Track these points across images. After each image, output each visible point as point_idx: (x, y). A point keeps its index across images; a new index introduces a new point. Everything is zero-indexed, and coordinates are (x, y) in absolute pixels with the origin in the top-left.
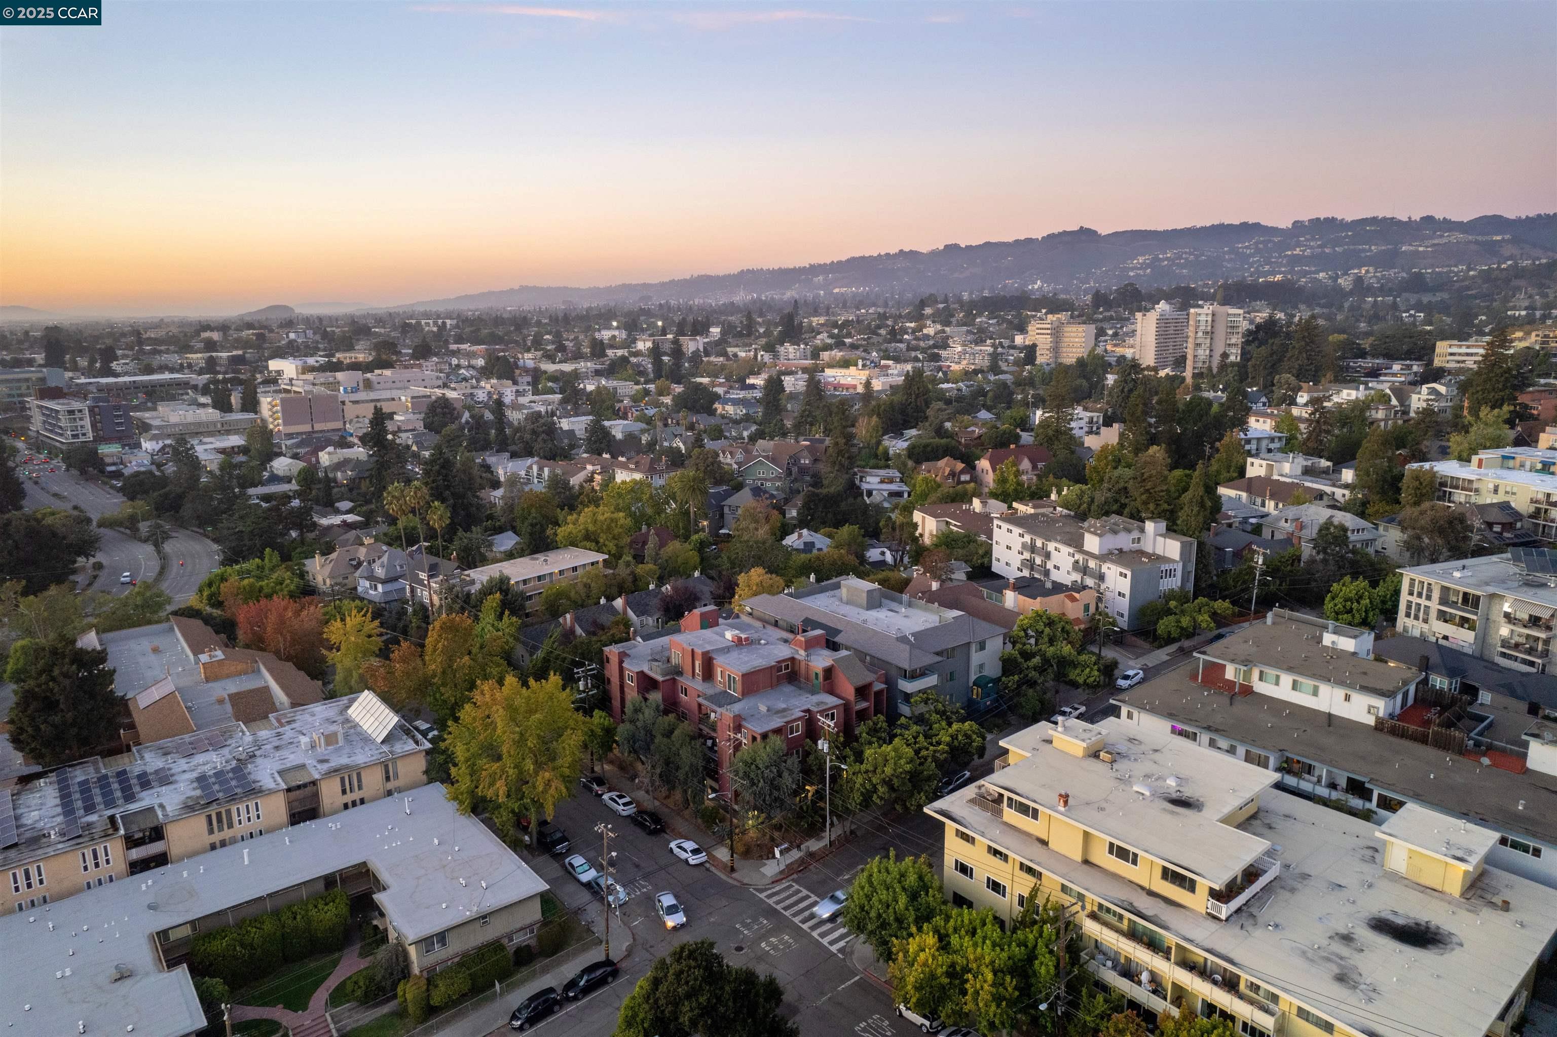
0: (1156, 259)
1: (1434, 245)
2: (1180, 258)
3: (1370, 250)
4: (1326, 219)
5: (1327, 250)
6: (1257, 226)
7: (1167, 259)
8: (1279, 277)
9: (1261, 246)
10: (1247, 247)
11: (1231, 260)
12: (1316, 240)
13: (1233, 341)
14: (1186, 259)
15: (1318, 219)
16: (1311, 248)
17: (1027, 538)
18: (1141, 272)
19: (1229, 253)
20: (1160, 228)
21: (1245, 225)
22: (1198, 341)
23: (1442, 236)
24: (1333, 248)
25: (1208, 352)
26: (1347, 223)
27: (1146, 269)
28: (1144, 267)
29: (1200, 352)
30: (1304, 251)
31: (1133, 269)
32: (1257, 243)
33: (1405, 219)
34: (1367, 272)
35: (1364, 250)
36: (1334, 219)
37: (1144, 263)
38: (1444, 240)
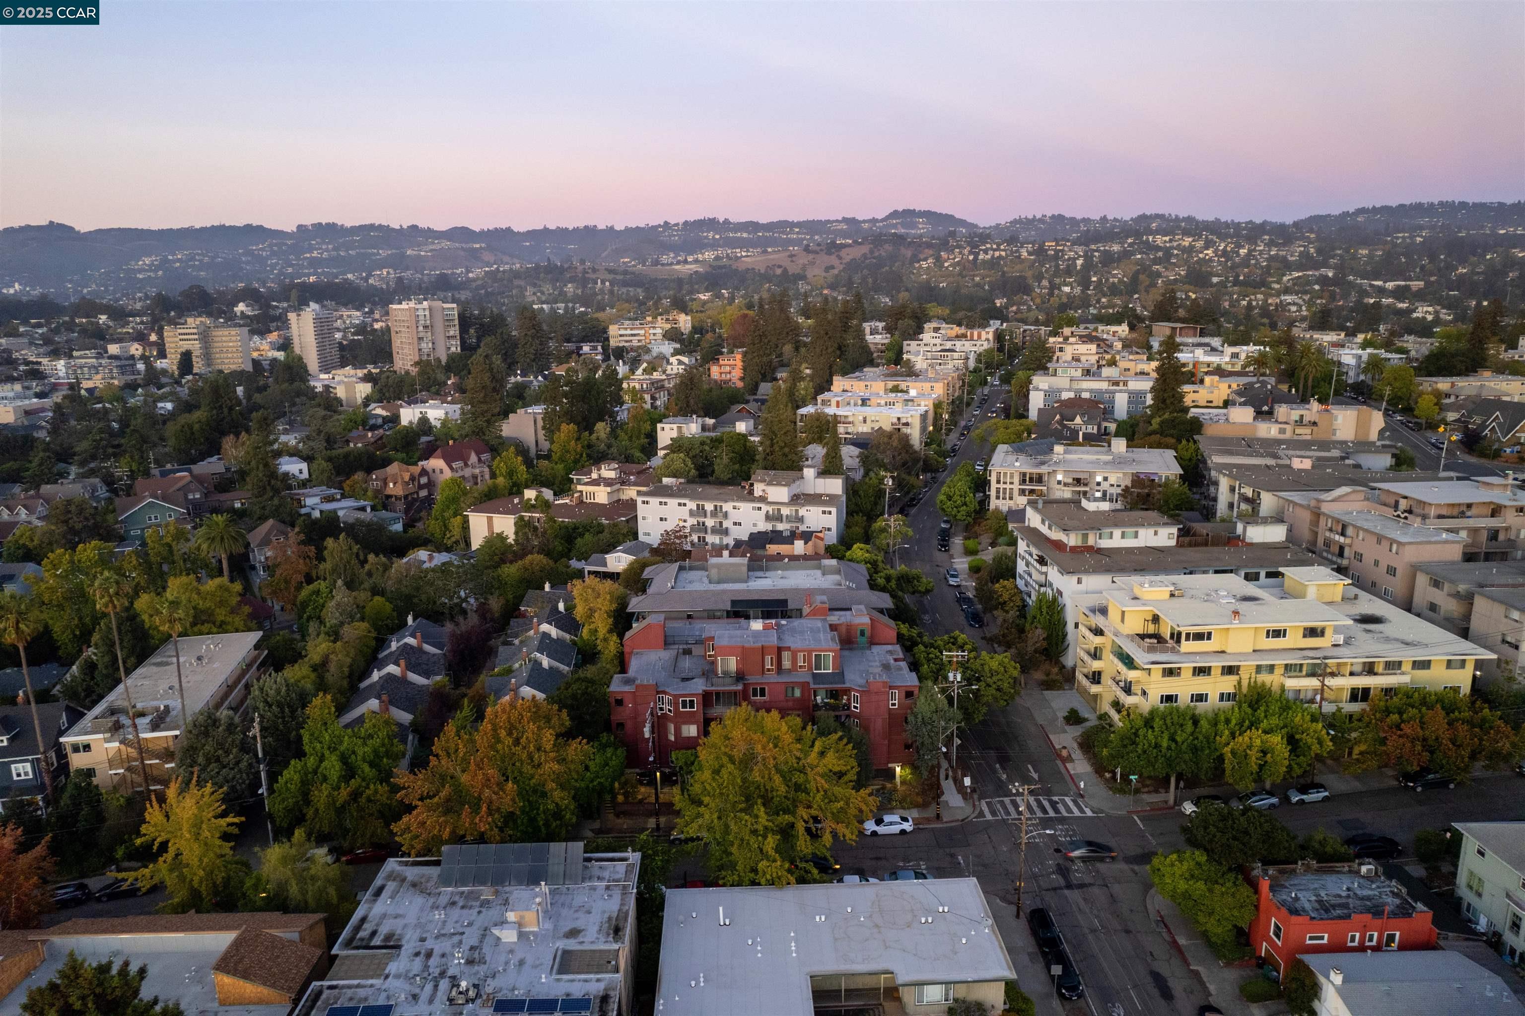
0: (165, 261)
1: (431, 251)
2: (193, 259)
3: (379, 254)
4: (328, 224)
5: (342, 254)
6: (260, 228)
7: (178, 260)
8: (312, 279)
9: (275, 248)
10: (262, 249)
11: (248, 263)
12: (328, 244)
13: (452, 333)
14: (201, 261)
15: (320, 224)
16: (327, 250)
17: (692, 505)
18: (152, 274)
19: (243, 254)
20: (154, 228)
21: (248, 227)
22: (421, 335)
23: (433, 243)
24: (347, 251)
25: (430, 345)
26: (347, 229)
27: (156, 271)
28: (152, 268)
29: (424, 345)
30: (321, 254)
31: (140, 271)
32: (271, 246)
33: (398, 227)
34: (388, 273)
35: (374, 254)
36: (334, 225)
37: (152, 264)
38: (439, 247)
